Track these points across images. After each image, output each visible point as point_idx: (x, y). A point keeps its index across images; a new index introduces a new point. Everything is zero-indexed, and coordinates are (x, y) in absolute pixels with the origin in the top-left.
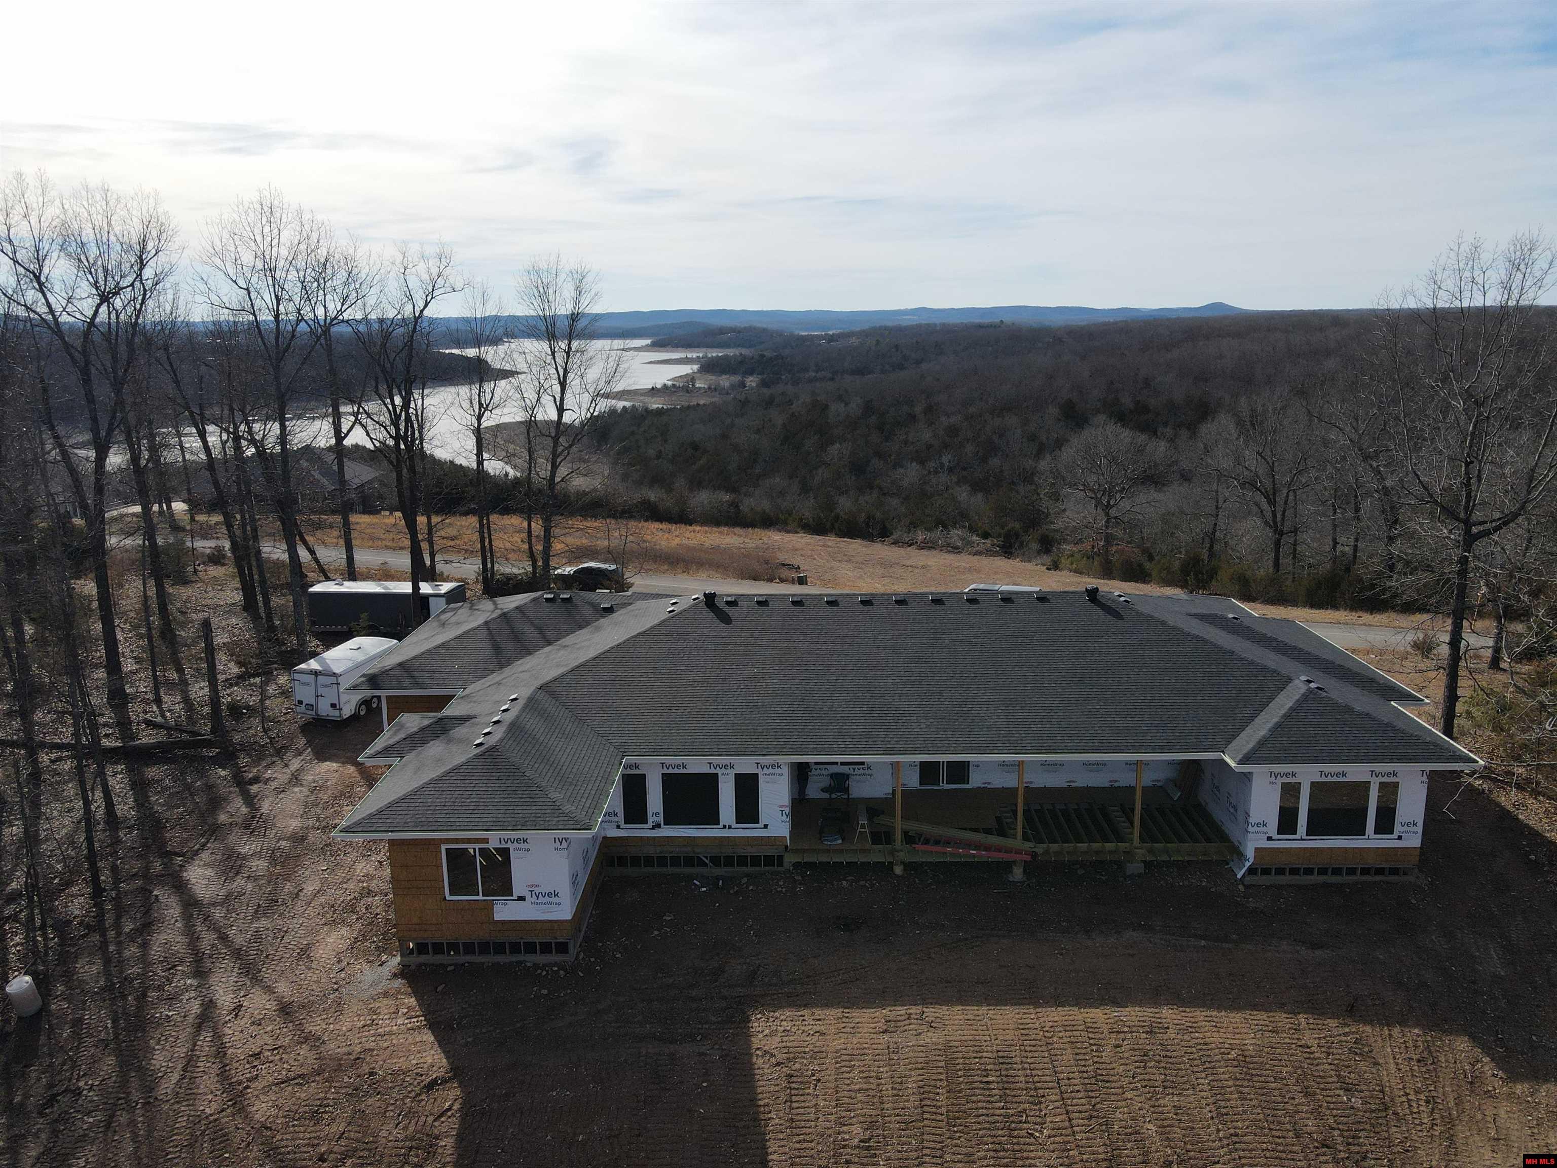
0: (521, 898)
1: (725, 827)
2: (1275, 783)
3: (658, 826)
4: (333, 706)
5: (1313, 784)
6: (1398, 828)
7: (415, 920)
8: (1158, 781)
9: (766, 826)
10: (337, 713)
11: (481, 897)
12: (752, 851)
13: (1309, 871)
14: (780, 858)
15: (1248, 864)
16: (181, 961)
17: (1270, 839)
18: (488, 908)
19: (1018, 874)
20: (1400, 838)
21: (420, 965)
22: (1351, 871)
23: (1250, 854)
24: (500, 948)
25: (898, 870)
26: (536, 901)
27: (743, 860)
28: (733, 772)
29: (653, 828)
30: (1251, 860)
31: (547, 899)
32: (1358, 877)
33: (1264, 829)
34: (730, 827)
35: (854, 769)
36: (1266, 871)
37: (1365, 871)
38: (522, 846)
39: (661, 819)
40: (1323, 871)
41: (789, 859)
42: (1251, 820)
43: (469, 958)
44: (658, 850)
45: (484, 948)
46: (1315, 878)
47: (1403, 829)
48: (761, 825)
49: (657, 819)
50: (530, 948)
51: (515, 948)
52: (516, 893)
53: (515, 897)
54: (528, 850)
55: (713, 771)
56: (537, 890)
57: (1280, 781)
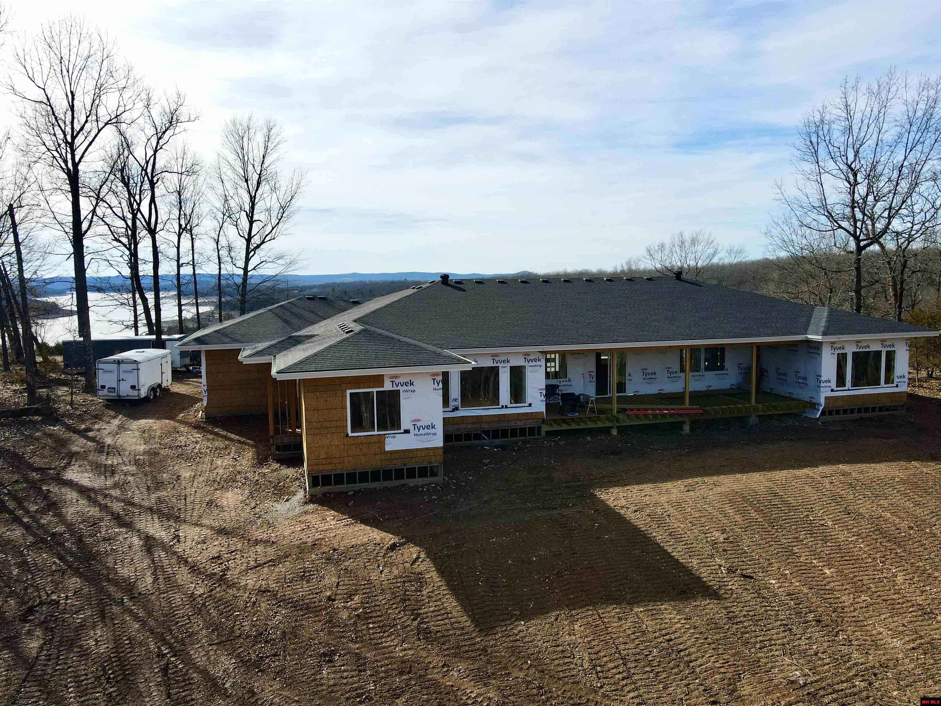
0: (407, 432)
1: (502, 407)
2: (834, 354)
3: (456, 409)
4: (133, 387)
5: (854, 353)
6: (896, 380)
7: (323, 455)
8: (733, 385)
9: (530, 405)
10: (135, 393)
11: (376, 433)
12: (520, 424)
13: (852, 411)
14: (539, 428)
15: (821, 408)
16: (101, 519)
17: (832, 390)
18: (381, 440)
19: (687, 428)
20: (897, 386)
21: (324, 494)
22: (874, 409)
23: (822, 401)
24: (387, 475)
25: (615, 432)
26: (419, 433)
27: (514, 432)
28: (508, 365)
29: (453, 410)
30: (823, 405)
31: (426, 431)
32: (877, 413)
33: (828, 384)
34: (506, 407)
35: (560, 382)
36: (830, 413)
37: (881, 409)
38: (410, 388)
39: (458, 403)
40: (859, 411)
41: (545, 428)
42: (823, 379)
43: (364, 485)
44: (456, 427)
45: (375, 475)
46: (856, 415)
47: (898, 380)
48: (527, 404)
49: (456, 403)
50: (411, 473)
51: (399, 474)
52: (404, 427)
53: (402, 431)
54: (414, 391)
55: (495, 365)
56: (419, 424)
57: (837, 352)
